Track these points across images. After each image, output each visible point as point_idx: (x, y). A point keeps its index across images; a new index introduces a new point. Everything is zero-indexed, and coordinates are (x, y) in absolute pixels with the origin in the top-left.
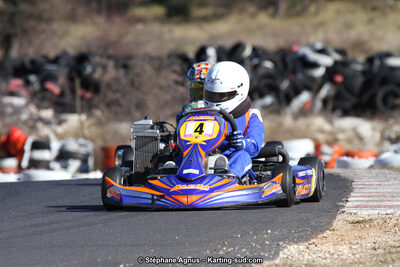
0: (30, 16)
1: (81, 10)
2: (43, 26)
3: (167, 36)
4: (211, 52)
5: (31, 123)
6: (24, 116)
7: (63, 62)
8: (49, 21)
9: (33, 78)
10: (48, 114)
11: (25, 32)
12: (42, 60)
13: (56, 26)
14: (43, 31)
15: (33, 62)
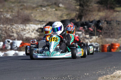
0: (87, 10)
1: (102, 9)
2: (91, 13)
5: (83, 38)
6: (81, 37)
7: (94, 22)
8: (92, 11)
9: (86, 27)
10: (88, 36)
11: (86, 14)
12: (89, 22)
13: (94, 13)
15: (86, 22)
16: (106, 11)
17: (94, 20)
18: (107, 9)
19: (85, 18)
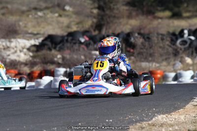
1: (134, 14)
2: (116, 20)
3: (171, 25)
4: (186, 32)
7: (121, 36)
8: (118, 18)
11: (108, 23)
13: (121, 20)
14: (116, 23)
16: (141, 17)
17: (122, 32)
18: (143, 13)
19: (106, 29)
